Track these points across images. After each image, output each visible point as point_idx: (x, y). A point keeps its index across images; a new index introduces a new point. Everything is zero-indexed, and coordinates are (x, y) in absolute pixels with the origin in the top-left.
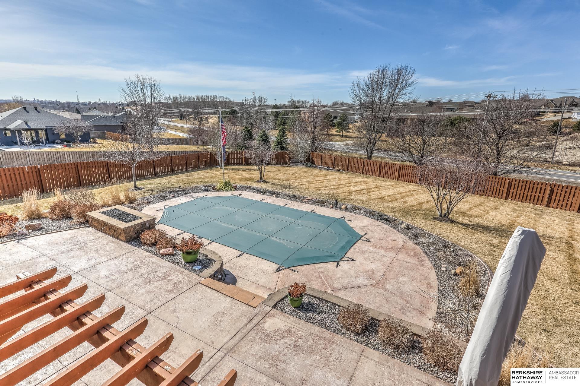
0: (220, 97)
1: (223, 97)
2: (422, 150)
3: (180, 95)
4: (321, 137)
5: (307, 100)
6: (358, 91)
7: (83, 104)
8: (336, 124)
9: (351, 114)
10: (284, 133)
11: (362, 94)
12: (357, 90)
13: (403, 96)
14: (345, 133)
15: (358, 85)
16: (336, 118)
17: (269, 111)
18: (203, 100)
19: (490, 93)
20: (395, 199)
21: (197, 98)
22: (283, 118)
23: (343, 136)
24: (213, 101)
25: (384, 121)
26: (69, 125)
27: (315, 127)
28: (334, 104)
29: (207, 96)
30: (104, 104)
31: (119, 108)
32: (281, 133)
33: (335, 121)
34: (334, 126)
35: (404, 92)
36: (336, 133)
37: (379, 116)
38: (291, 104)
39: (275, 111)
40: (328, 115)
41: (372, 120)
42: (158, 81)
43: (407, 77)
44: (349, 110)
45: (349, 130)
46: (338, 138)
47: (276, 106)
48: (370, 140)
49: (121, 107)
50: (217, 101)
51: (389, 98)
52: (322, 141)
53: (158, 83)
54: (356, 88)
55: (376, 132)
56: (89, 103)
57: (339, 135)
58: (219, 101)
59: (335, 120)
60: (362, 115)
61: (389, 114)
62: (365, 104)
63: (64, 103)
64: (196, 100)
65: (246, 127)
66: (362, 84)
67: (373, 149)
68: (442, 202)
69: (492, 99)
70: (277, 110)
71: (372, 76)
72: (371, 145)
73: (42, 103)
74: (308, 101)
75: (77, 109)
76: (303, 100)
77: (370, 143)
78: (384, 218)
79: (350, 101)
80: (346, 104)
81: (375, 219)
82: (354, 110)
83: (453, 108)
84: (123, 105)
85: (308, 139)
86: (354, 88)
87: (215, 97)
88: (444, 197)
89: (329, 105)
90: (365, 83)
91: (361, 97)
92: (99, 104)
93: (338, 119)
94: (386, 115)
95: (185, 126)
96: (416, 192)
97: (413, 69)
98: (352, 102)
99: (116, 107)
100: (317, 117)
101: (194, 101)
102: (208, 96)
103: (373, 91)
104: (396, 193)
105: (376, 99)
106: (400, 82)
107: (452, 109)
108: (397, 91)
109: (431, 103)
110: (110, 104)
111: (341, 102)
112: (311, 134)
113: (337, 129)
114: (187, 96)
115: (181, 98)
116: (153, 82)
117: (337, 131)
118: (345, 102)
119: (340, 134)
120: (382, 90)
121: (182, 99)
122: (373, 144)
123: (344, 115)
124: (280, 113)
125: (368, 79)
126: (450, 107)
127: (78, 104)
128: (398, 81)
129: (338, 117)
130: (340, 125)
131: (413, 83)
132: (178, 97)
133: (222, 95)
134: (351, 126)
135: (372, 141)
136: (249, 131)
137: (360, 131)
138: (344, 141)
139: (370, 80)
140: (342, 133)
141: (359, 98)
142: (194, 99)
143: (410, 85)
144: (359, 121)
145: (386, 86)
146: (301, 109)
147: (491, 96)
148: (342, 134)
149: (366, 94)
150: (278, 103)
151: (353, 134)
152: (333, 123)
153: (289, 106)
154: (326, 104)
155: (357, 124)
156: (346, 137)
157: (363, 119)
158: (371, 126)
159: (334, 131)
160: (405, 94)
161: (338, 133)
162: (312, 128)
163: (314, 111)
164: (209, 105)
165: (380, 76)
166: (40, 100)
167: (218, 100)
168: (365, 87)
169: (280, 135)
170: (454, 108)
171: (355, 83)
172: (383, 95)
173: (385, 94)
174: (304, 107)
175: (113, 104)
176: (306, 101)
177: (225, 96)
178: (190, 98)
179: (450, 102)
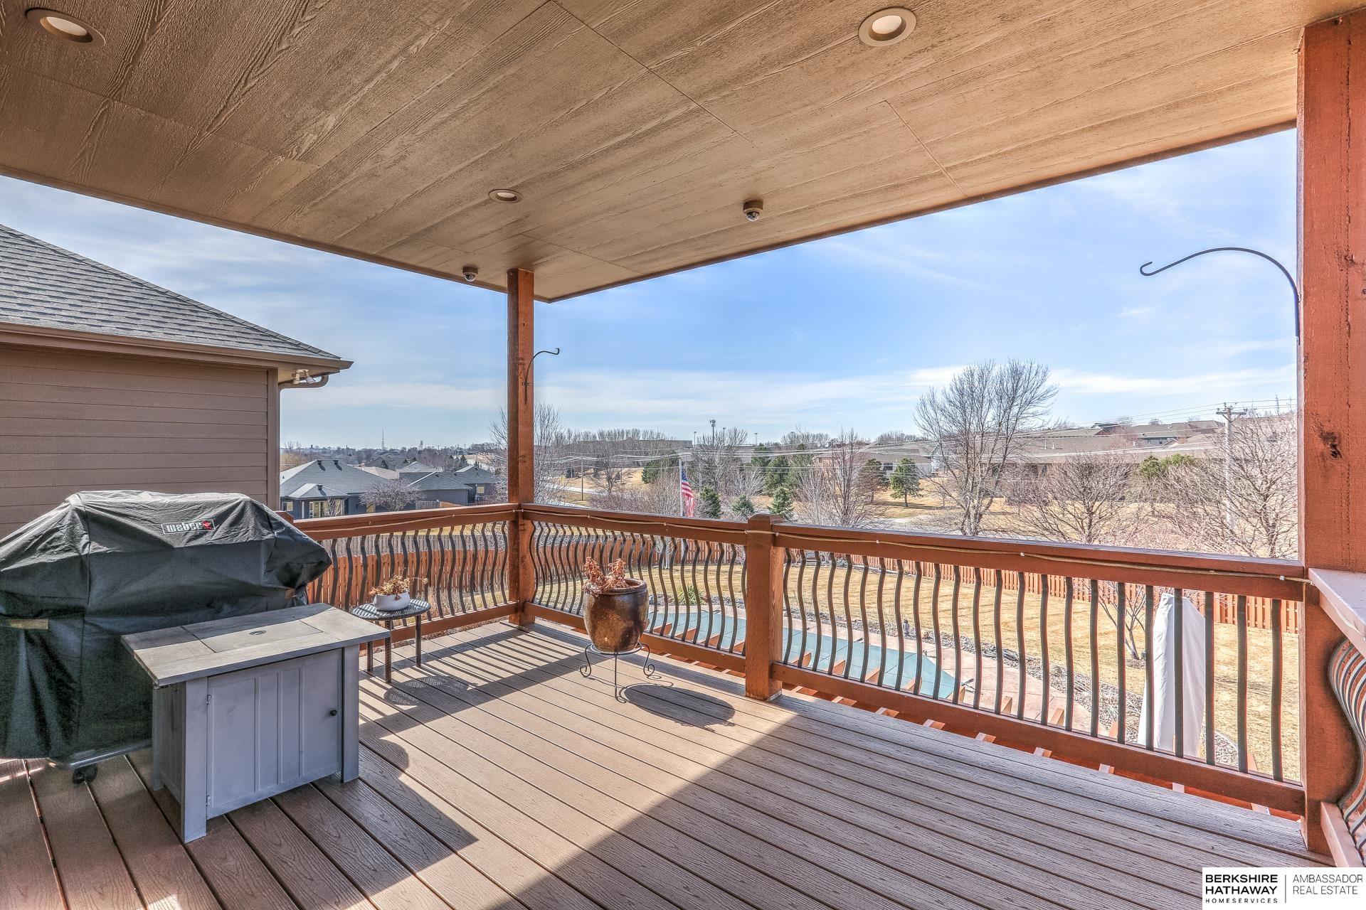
0: (646, 432)
1: (651, 433)
2: (1086, 528)
3: (569, 431)
4: (860, 508)
5: (825, 433)
6: (933, 415)
7: (392, 451)
8: (891, 481)
9: (921, 459)
10: (785, 499)
11: (943, 418)
12: (932, 412)
13: (1031, 419)
14: (911, 499)
15: (933, 402)
16: (891, 468)
17: (747, 457)
18: (612, 438)
19: (1228, 406)
20: (1032, 626)
21: (601, 434)
22: (776, 471)
23: (907, 505)
24: (631, 440)
25: (995, 469)
26: (386, 490)
27: (848, 486)
28: (884, 441)
29: (621, 431)
30: (429, 451)
31: (455, 457)
32: (780, 500)
33: (888, 474)
34: (887, 484)
35: (1031, 411)
36: (891, 500)
37: (983, 461)
38: (791, 442)
39: (759, 458)
40: (871, 462)
41: (969, 468)
42: (555, 409)
43: (1032, 382)
44: (917, 451)
45: (920, 492)
46: (898, 510)
47: (761, 448)
48: (968, 510)
49: (460, 457)
50: (638, 441)
51: (1000, 424)
52: (863, 515)
53: (556, 412)
54: (929, 408)
55: (980, 493)
56: (403, 450)
57: (899, 504)
58: (644, 441)
59: (888, 472)
60: (945, 460)
61: (1005, 457)
62: (951, 437)
63: (359, 452)
64: (598, 439)
65: (707, 491)
66: (940, 398)
67: (976, 529)
68: (1132, 626)
69: (1233, 417)
70: (764, 455)
71: (958, 382)
72: (972, 520)
73: (325, 453)
74: (827, 436)
75: (383, 462)
76: (815, 434)
77: (968, 515)
78: (1008, 655)
79: (919, 434)
80: (910, 437)
81: (988, 657)
82: (927, 451)
83: (1163, 438)
84: (461, 452)
85: (835, 511)
86: (923, 408)
87: (636, 432)
88: (1134, 615)
89: (873, 440)
90: (947, 399)
91: (941, 424)
92: (420, 452)
93: (894, 469)
94: (997, 459)
95: (580, 490)
96: (1081, 615)
97: (1044, 366)
98: (922, 435)
99: (451, 457)
100: (851, 467)
101: (594, 442)
102: (623, 432)
103: (965, 411)
104: (1033, 616)
105: (972, 428)
106: (1020, 392)
107: (1162, 441)
108: (1015, 410)
109: (1107, 429)
110: (438, 451)
111: (899, 434)
112: (840, 500)
113: (893, 492)
114: (583, 431)
115: (569, 437)
116: (547, 410)
117: (894, 496)
118: (907, 433)
119: (902, 500)
120: (984, 410)
121: (572, 438)
122: (976, 518)
123: (906, 461)
124: (770, 461)
125: (952, 390)
126: (1156, 435)
127: (385, 452)
128: (1015, 391)
129: (895, 466)
130: (899, 482)
131: (1049, 394)
132: (565, 434)
133: (649, 429)
134: (924, 483)
135: (973, 512)
136: (713, 496)
137: (945, 493)
138: (911, 515)
139: (955, 391)
140: (906, 498)
141: (935, 427)
142: (594, 437)
143: (1043, 398)
144: (940, 473)
145: (991, 401)
146: (811, 452)
147: (1232, 411)
148: (906, 500)
149: (951, 419)
150: (764, 442)
151: (930, 500)
152: (884, 479)
153: (787, 447)
154: (866, 439)
155: (936, 479)
156: (916, 506)
157: (948, 467)
158: (967, 481)
159: (887, 495)
160: (1034, 415)
161: (897, 500)
162: (843, 489)
163: (844, 454)
164: (624, 448)
165: (976, 384)
166: (321, 447)
167: (641, 439)
168: (947, 406)
169: (777, 504)
170: (1166, 438)
171: (926, 397)
172: (987, 420)
173: (991, 417)
174: (817, 447)
175: (446, 450)
176: (821, 436)
177: (655, 431)
178: (587, 435)
179: (1154, 424)
